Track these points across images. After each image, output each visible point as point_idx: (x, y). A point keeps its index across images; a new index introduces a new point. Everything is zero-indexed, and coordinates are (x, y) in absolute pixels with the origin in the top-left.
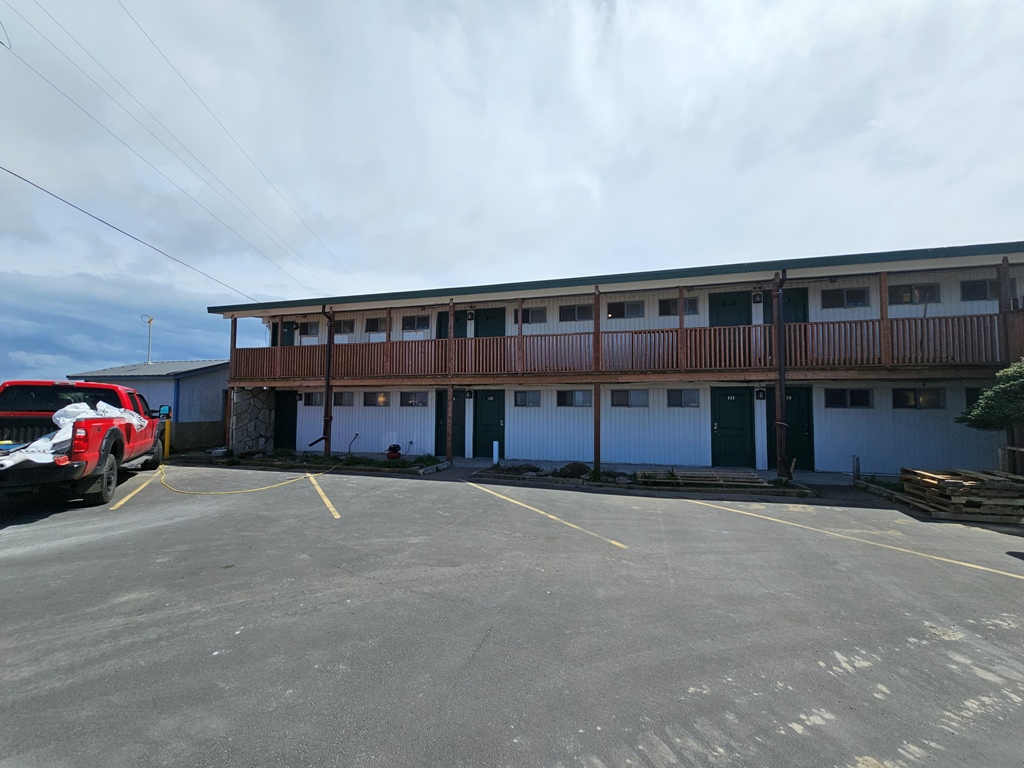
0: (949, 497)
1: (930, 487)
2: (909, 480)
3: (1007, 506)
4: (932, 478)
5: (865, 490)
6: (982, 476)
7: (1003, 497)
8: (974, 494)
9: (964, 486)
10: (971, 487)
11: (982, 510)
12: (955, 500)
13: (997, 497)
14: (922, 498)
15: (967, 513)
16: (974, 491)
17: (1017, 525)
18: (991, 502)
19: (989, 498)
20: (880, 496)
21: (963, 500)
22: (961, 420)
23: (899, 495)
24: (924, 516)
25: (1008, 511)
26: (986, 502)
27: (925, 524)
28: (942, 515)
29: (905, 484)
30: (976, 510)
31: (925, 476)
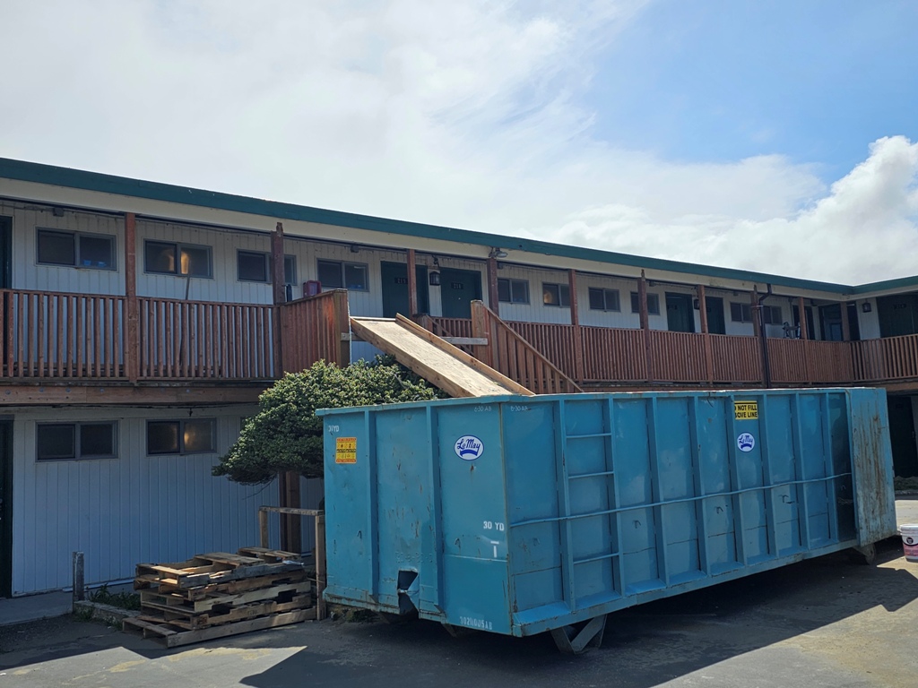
0: (190, 604)
1: (169, 593)
2: (146, 586)
3: (260, 602)
4: (171, 574)
5: (87, 618)
6: (236, 560)
7: (258, 589)
8: (224, 592)
9: (209, 581)
10: (219, 581)
11: (233, 615)
12: (200, 607)
13: (248, 591)
14: (161, 614)
15: (213, 626)
16: (223, 587)
17: (269, 629)
18: (242, 600)
19: (240, 594)
20: (109, 624)
21: (208, 605)
22: (221, 471)
23: (133, 618)
24: (155, 646)
25: (260, 610)
26: (236, 600)
27: (155, 662)
28: (182, 637)
29: (141, 593)
30: (224, 618)
31: (165, 575)
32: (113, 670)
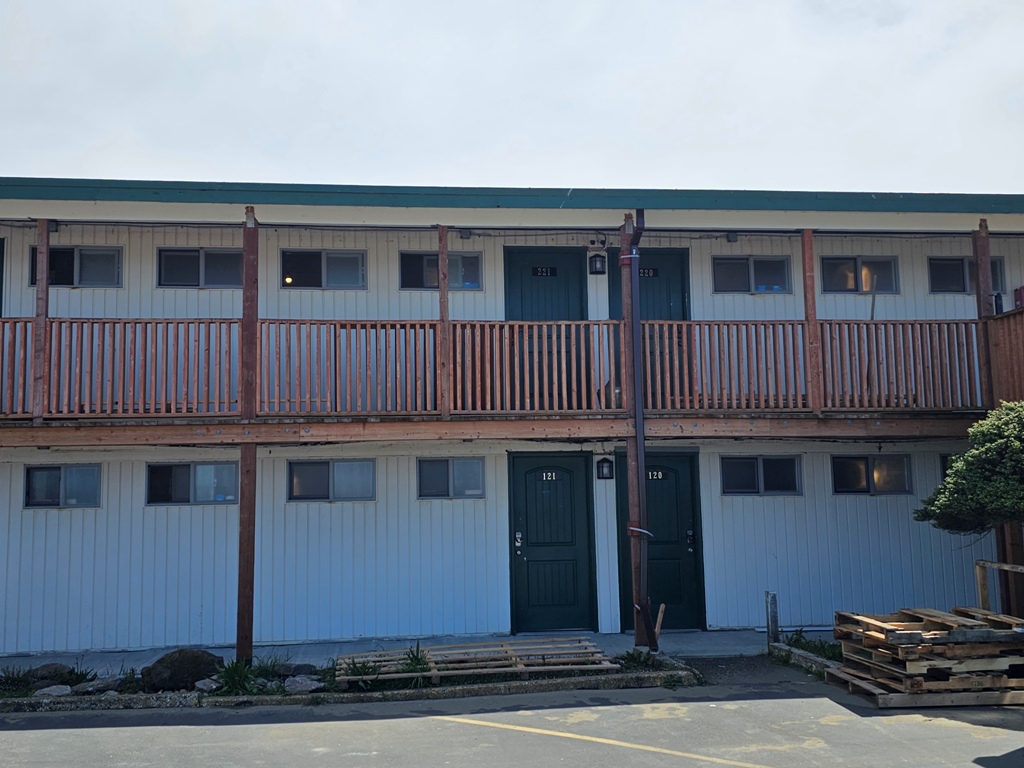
0: (902, 664)
1: (876, 647)
2: (847, 636)
3: (986, 672)
4: (877, 626)
5: (785, 661)
6: (953, 620)
7: (983, 657)
8: (941, 655)
9: (923, 641)
10: (934, 642)
11: (952, 683)
12: (913, 668)
13: (970, 657)
14: (867, 669)
15: (930, 691)
16: (939, 649)
17: (999, 707)
18: (964, 668)
19: (960, 660)
20: (808, 671)
21: (922, 667)
22: (924, 516)
23: (834, 668)
24: (867, 704)
25: (987, 682)
26: (956, 667)
27: (867, 720)
28: (894, 699)
29: (842, 643)
30: (942, 685)
31: (868, 627)
32: (823, 721)
